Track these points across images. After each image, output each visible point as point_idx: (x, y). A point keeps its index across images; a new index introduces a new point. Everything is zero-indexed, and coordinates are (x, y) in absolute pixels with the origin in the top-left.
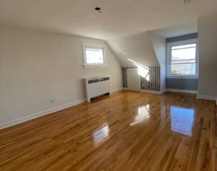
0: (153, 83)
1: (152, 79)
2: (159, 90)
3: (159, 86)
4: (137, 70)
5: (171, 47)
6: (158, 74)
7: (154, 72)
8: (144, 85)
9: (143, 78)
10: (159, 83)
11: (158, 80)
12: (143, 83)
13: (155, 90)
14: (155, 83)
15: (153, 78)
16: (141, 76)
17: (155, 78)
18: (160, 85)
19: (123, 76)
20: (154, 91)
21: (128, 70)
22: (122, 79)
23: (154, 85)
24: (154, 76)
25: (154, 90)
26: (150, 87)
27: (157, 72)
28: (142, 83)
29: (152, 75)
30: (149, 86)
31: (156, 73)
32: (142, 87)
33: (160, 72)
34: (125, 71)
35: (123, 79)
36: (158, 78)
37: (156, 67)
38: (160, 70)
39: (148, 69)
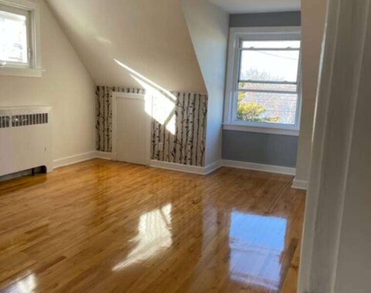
0: (187, 140)
1: (185, 129)
2: (202, 164)
3: (203, 152)
4: (143, 101)
5: (241, 40)
6: (202, 117)
7: (191, 110)
8: (160, 146)
9: (160, 125)
10: (203, 142)
11: (201, 133)
12: (159, 141)
13: (191, 164)
14: (192, 142)
15: (187, 127)
16: (152, 118)
17: (193, 126)
18: (204, 149)
19: (99, 115)
20: (188, 165)
21: (114, 94)
22: (95, 123)
23: (189, 147)
24: (191, 119)
25: (188, 161)
26: (178, 155)
27: (199, 110)
28: (157, 139)
29: (185, 118)
30: (175, 150)
31: (196, 112)
32: (156, 153)
33: (206, 111)
34: (106, 99)
35: (98, 123)
36: (201, 128)
37: (195, 95)
38: (205, 104)
39: (175, 98)
